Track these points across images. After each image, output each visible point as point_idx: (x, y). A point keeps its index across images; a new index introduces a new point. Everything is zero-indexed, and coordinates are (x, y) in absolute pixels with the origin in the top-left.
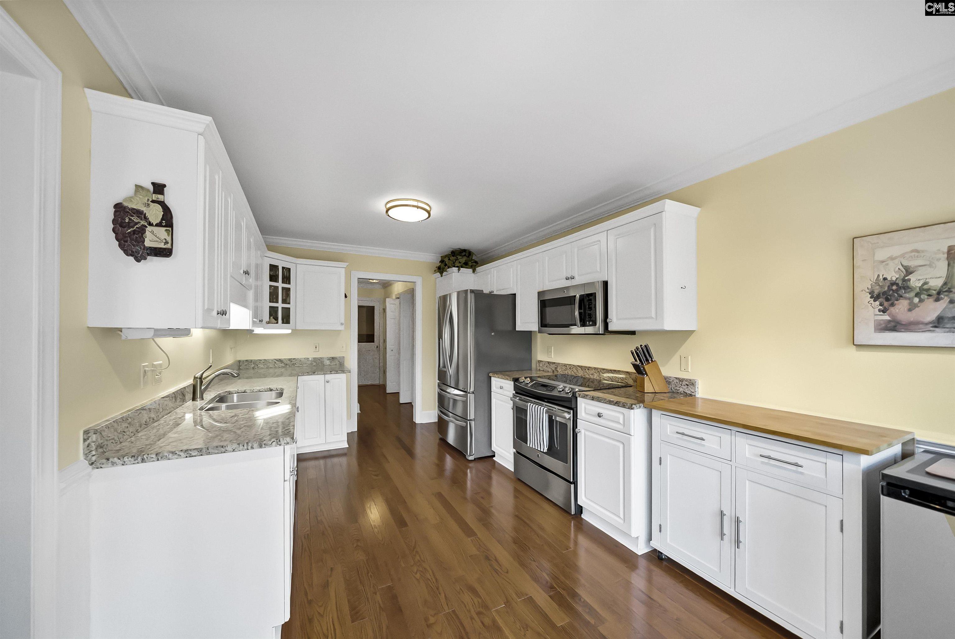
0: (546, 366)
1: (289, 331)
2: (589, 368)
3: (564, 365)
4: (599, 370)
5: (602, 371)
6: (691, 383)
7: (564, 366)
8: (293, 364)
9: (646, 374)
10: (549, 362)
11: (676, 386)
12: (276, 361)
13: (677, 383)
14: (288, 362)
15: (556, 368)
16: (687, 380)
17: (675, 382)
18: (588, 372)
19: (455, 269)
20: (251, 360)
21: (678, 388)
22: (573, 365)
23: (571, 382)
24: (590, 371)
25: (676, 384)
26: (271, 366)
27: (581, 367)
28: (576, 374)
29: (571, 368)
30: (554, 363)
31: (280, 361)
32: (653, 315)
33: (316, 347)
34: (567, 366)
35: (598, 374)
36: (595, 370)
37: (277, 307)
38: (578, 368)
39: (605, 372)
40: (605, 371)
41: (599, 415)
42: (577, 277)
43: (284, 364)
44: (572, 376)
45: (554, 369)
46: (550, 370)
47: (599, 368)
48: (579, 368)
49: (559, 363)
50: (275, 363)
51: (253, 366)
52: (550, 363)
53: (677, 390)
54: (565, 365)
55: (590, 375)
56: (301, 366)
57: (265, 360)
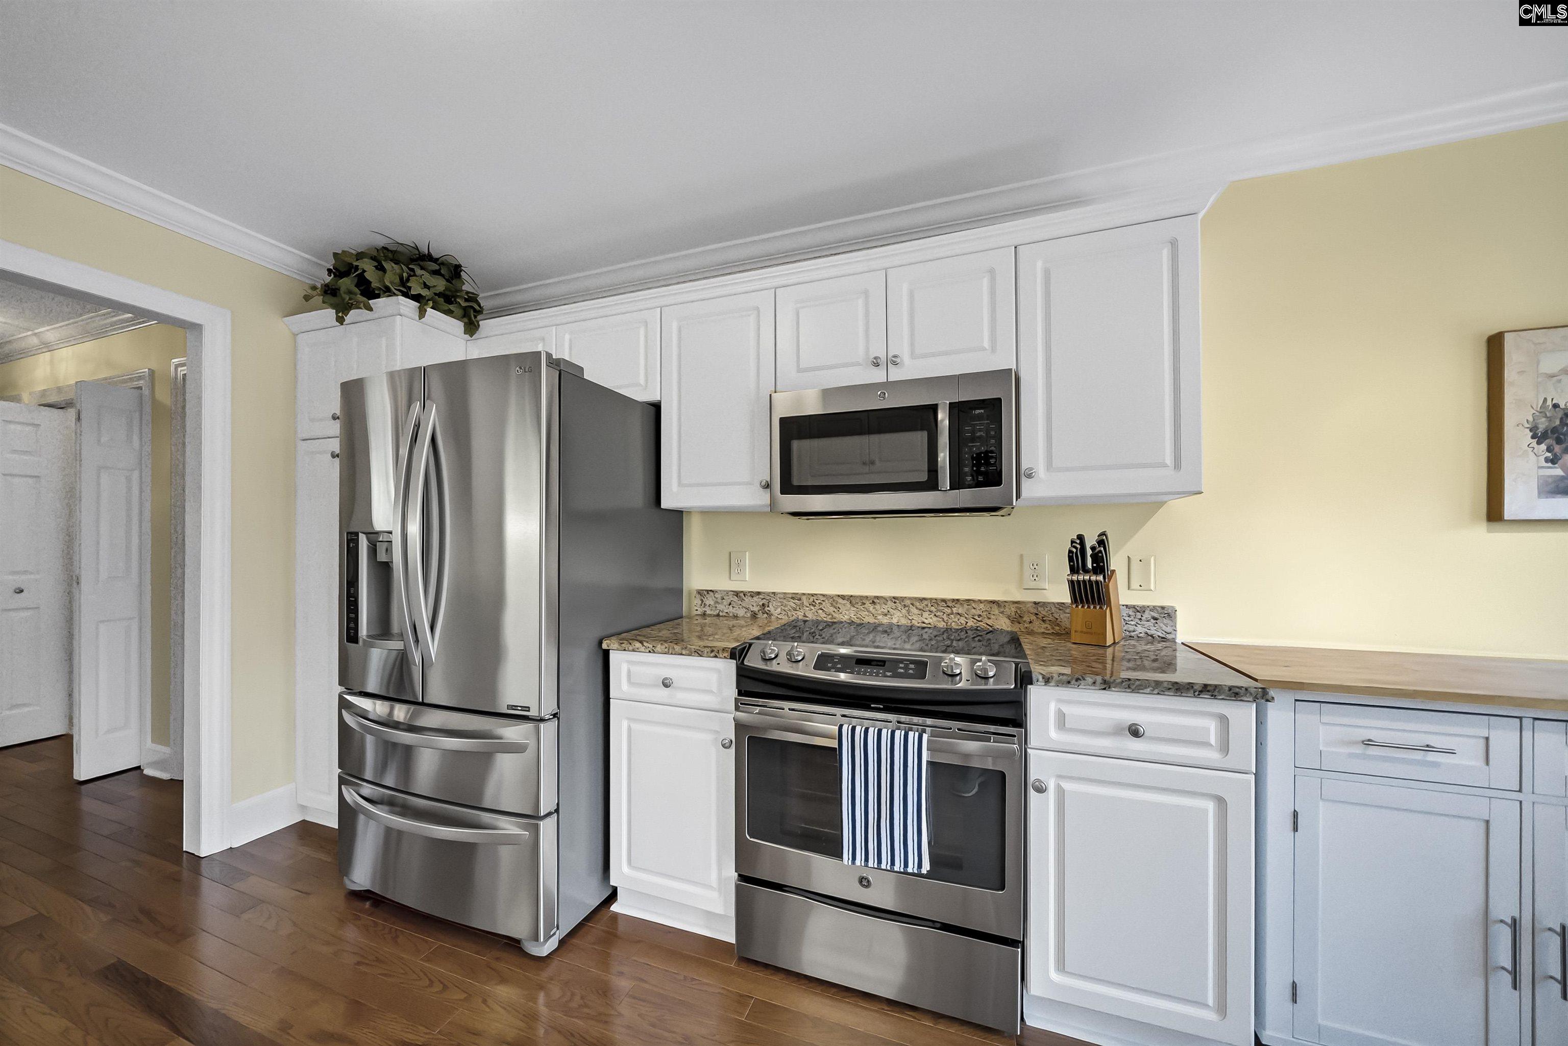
0: (726, 602)
2: (874, 600)
3: (790, 596)
4: (908, 602)
5: (918, 604)
6: (1167, 614)
7: (793, 598)
9: (1109, 601)
10: (737, 594)
11: (1126, 624)
13: (1129, 616)
15: (763, 605)
16: (1154, 609)
17: (1125, 615)
18: (871, 609)
21: (1132, 628)
22: (824, 595)
23: (817, 636)
24: (878, 607)
25: (1127, 618)
27: (850, 599)
28: (833, 618)
29: (817, 602)
30: (759, 593)
34: (804, 598)
35: (904, 611)
36: (895, 603)
38: (840, 601)
39: (927, 605)
40: (926, 603)
41: (1135, 732)
42: (906, 358)
44: (817, 623)
45: (756, 609)
46: (741, 613)
47: (910, 598)
48: (845, 602)
49: (774, 593)
52: (742, 595)
53: (1130, 632)
54: (796, 597)
55: (880, 617)
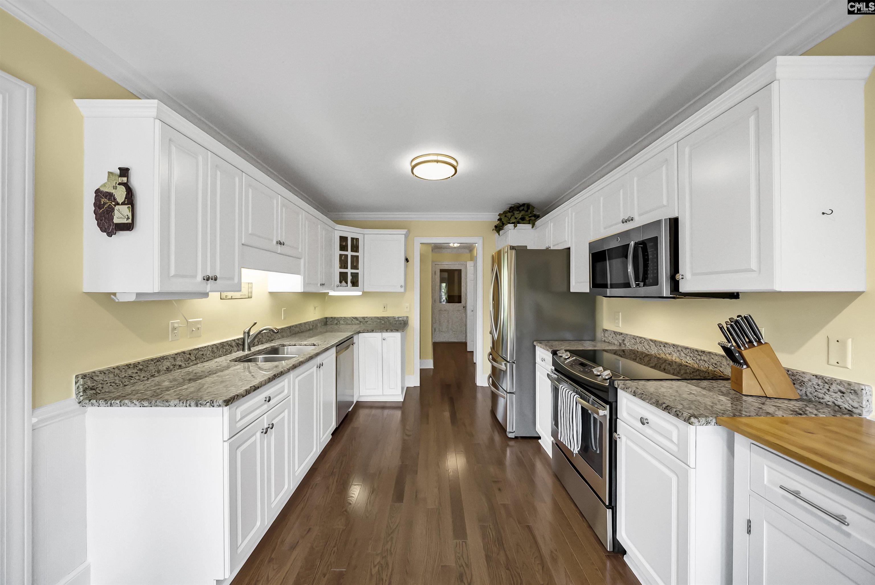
0: (611, 337)
1: (360, 293)
2: (665, 345)
3: (632, 337)
4: (680, 349)
5: (684, 351)
6: (852, 390)
7: (633, 338)
8: (367, 322)
9: (746, 363)
10: (615, 333)
11: (816, 391)
12: (353, 319)
13: (818, 385)
14: (362, 320)
15: (623, 340)
16: (841, 383)
17: (815, 383)
18: (663, 350)
19: (511, 226)
20: (335, 318)
21: (821, 396)
22: (645, 339)
23: (642, 361)
24: (666, 349)
25: (816, 387)
26: (349, 322)
27: (654, 342)
28: (648, 352)
29: (642, 342)
30: (622, 334)
31: (356, 318)
32: (754, 265)
33: (384, 308)
34: (637, 339)
35: (678, 354)
36: (674, 348)
37: (347, 273)
38: (651, 343)
39: (689, 352)
40: (688, 350)
41: (642, 421)
42: (636, 218)
43: (359, 321)
44: (642, 353)
45: (621, 341)
46: (616, 342)
47: (681, 347)
48: (653, 344)
49: (627, 334)
50: (352, 320)
51: (336, 322)
52: (616, 334)
53: (819, 398)
54: (635, 338)
55: (667, 355)
56: (372, 324)
57: (345, 317)
